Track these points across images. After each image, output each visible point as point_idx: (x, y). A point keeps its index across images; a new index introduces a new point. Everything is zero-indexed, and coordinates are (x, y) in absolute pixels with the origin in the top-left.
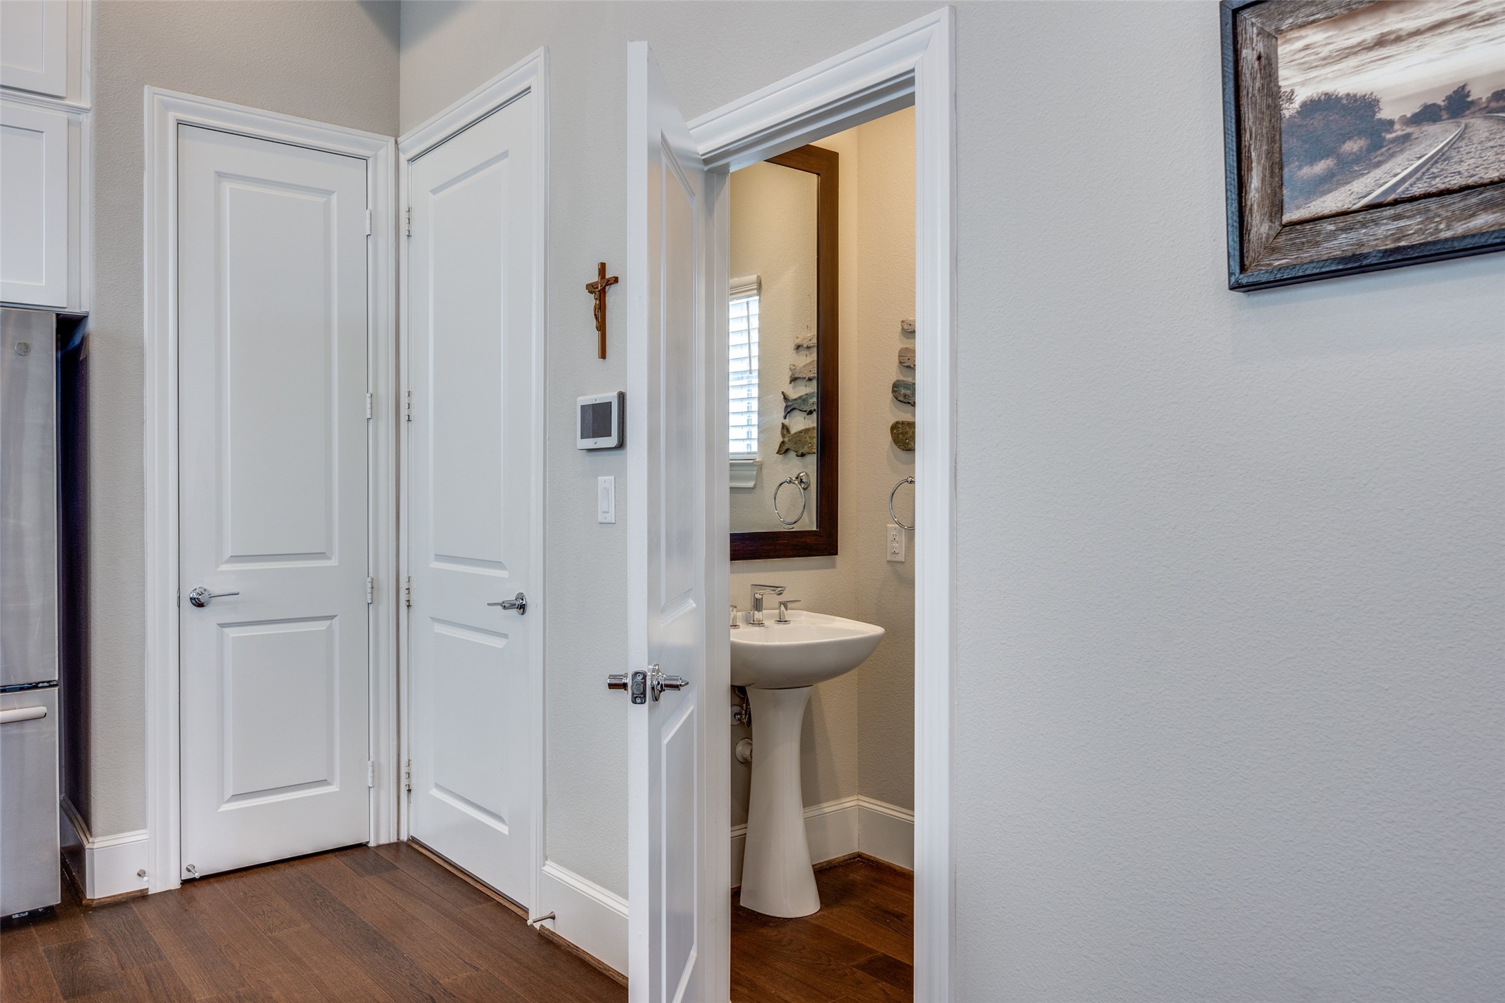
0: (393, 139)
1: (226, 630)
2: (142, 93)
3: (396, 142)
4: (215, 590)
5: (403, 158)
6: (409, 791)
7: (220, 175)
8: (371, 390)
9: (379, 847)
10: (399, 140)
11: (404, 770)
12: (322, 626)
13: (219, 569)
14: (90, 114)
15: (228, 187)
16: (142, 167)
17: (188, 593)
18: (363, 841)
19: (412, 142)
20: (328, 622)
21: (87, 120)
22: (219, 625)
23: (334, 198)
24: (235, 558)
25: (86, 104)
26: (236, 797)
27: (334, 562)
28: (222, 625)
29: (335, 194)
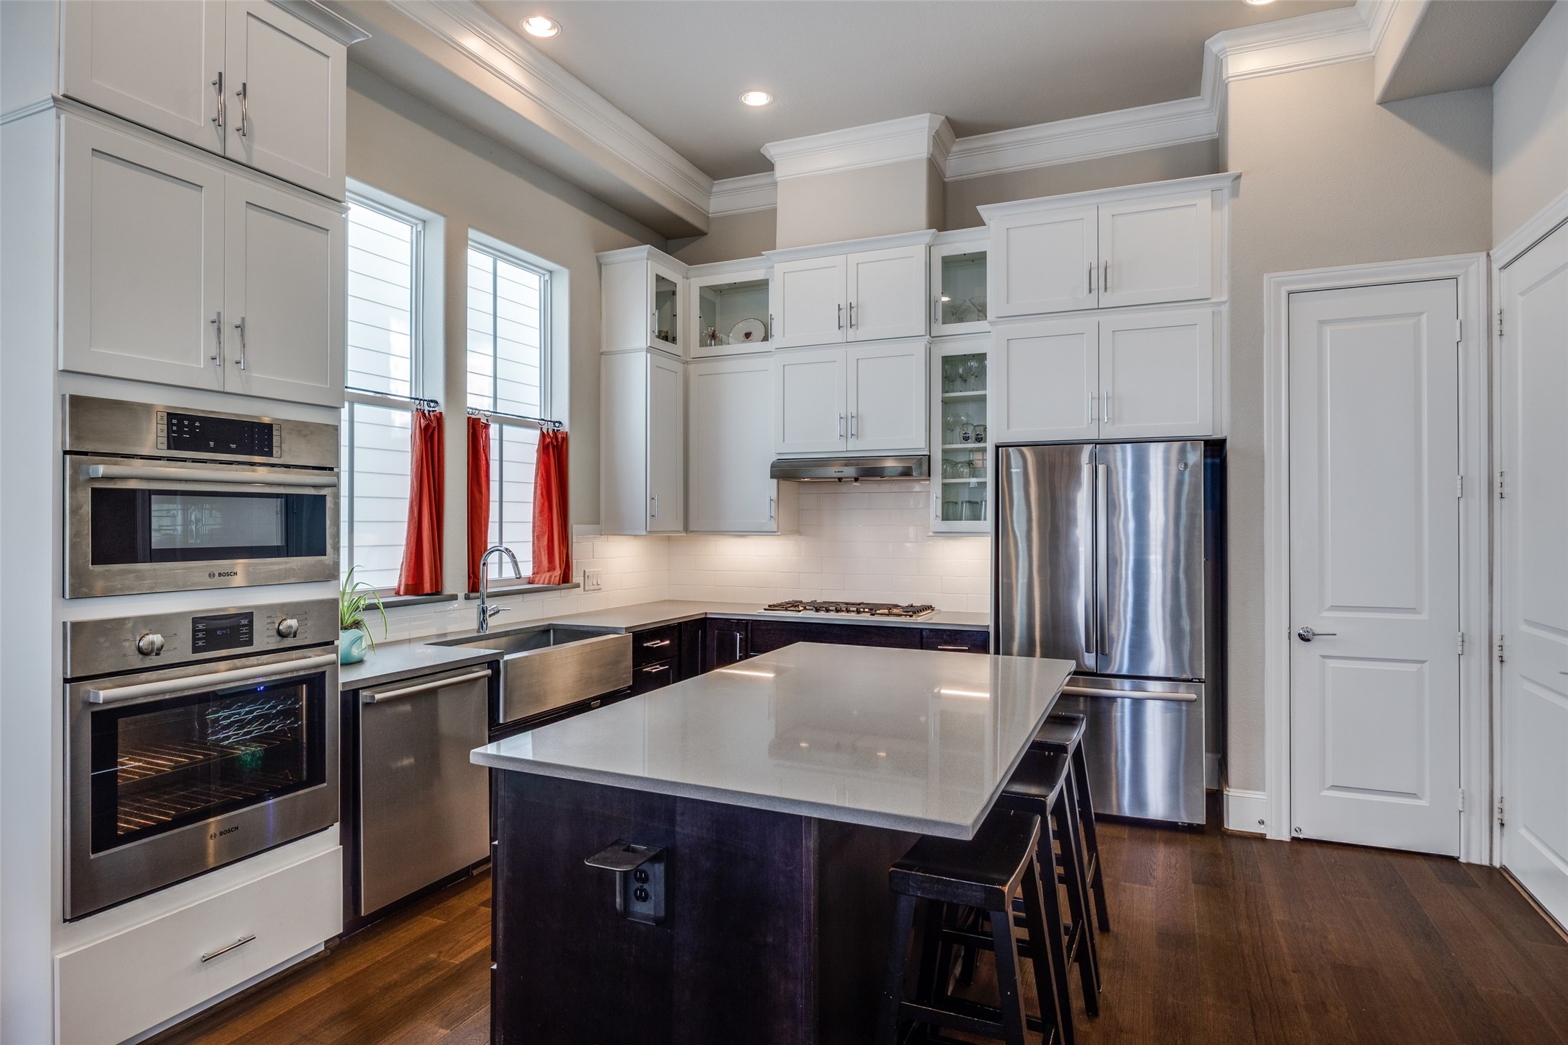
0: (1484, 254)
1: (1327, 661)
2: (1262, 279)
3: (1488, 255)
4: (1317, 631)
5: (1495, 267)
6: (1502, 825)
7: (1322, 322)
8: (1462, 473)
9: (1469, 865)
10: (1491, 253)
11: (1496, 805)
12: (1413, 668)
13: (1321, 615)
14: (1227, 304)
15: (1328, 330)
16: (1262, 332)
17: (1298, 629)
18: (1455, 854)
19: (1502, 253)
20: (1418, 666)
21: (1225, 309)
22: (1321, 656)
23: (1424, 317)
24: (1334, 608)
25: (1225, 298)
26: (1334, 787)
27: (1424, 616)
28: (1324, 657)
29: (1425, 314)
